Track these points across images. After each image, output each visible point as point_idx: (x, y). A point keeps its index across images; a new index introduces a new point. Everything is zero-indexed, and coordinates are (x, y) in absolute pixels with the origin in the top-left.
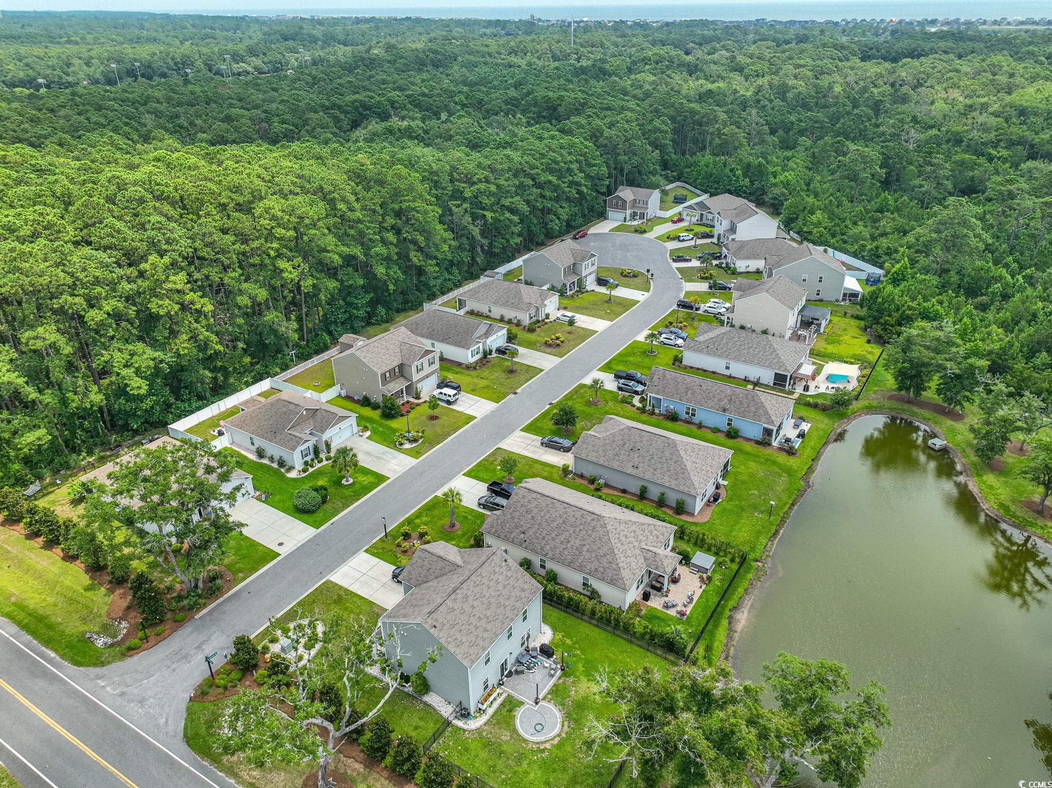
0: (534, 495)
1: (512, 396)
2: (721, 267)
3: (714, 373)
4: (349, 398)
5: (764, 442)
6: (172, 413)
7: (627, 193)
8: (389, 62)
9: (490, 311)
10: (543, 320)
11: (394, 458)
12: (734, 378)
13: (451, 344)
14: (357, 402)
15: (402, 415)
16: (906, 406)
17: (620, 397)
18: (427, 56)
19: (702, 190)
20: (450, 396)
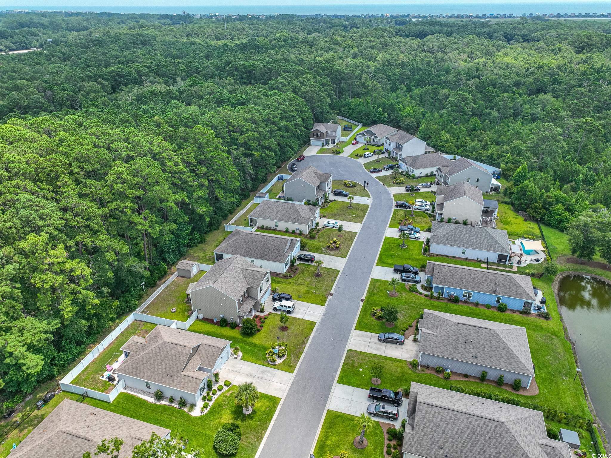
0: (436, 409)
1: (330, 297)
2: (403, 175)
3: (454, 257)
4: (206, 320)
5: (525, 312)
6: (56, 365)
7: (321, 127)
8: (112, 42)
9: (276, 226)
10: (315, 229)
11: (274, 375)
12: (469, 260)
13: (269, 260)
14: (217, 323)
15: (259, 331)
16: (582, 267)
17: (407, 287)
18: (137, 38)
19: (357, 121)
20: (290, 307)
